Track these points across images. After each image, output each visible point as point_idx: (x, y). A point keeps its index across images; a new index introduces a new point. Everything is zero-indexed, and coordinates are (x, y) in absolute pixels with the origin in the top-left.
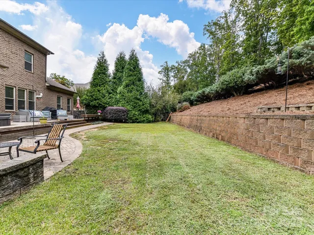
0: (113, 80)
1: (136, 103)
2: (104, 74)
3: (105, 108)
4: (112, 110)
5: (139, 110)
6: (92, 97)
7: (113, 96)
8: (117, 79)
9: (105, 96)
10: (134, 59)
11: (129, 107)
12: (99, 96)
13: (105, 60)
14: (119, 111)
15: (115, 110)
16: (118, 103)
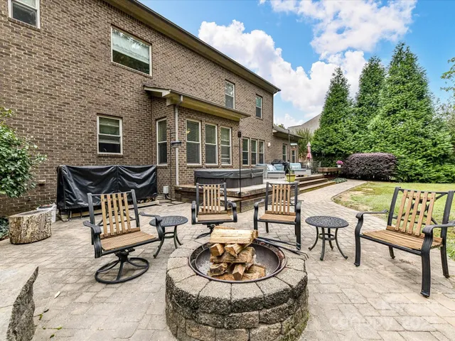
0: (357, 109)
1: (417, 143)
2: (343, 101)
3: (348, 156)
4: (363, 159)
5: (424, 156)
6: (325, 141)
7: (361, 136)
8: (367, 105)
9: (346, 137)
10: (404, 60)
11: (398, 153)
12: (336, 137)
13: (343, 80)
14: (379, 160)
15: (369, 158)
16: (371, 147)
